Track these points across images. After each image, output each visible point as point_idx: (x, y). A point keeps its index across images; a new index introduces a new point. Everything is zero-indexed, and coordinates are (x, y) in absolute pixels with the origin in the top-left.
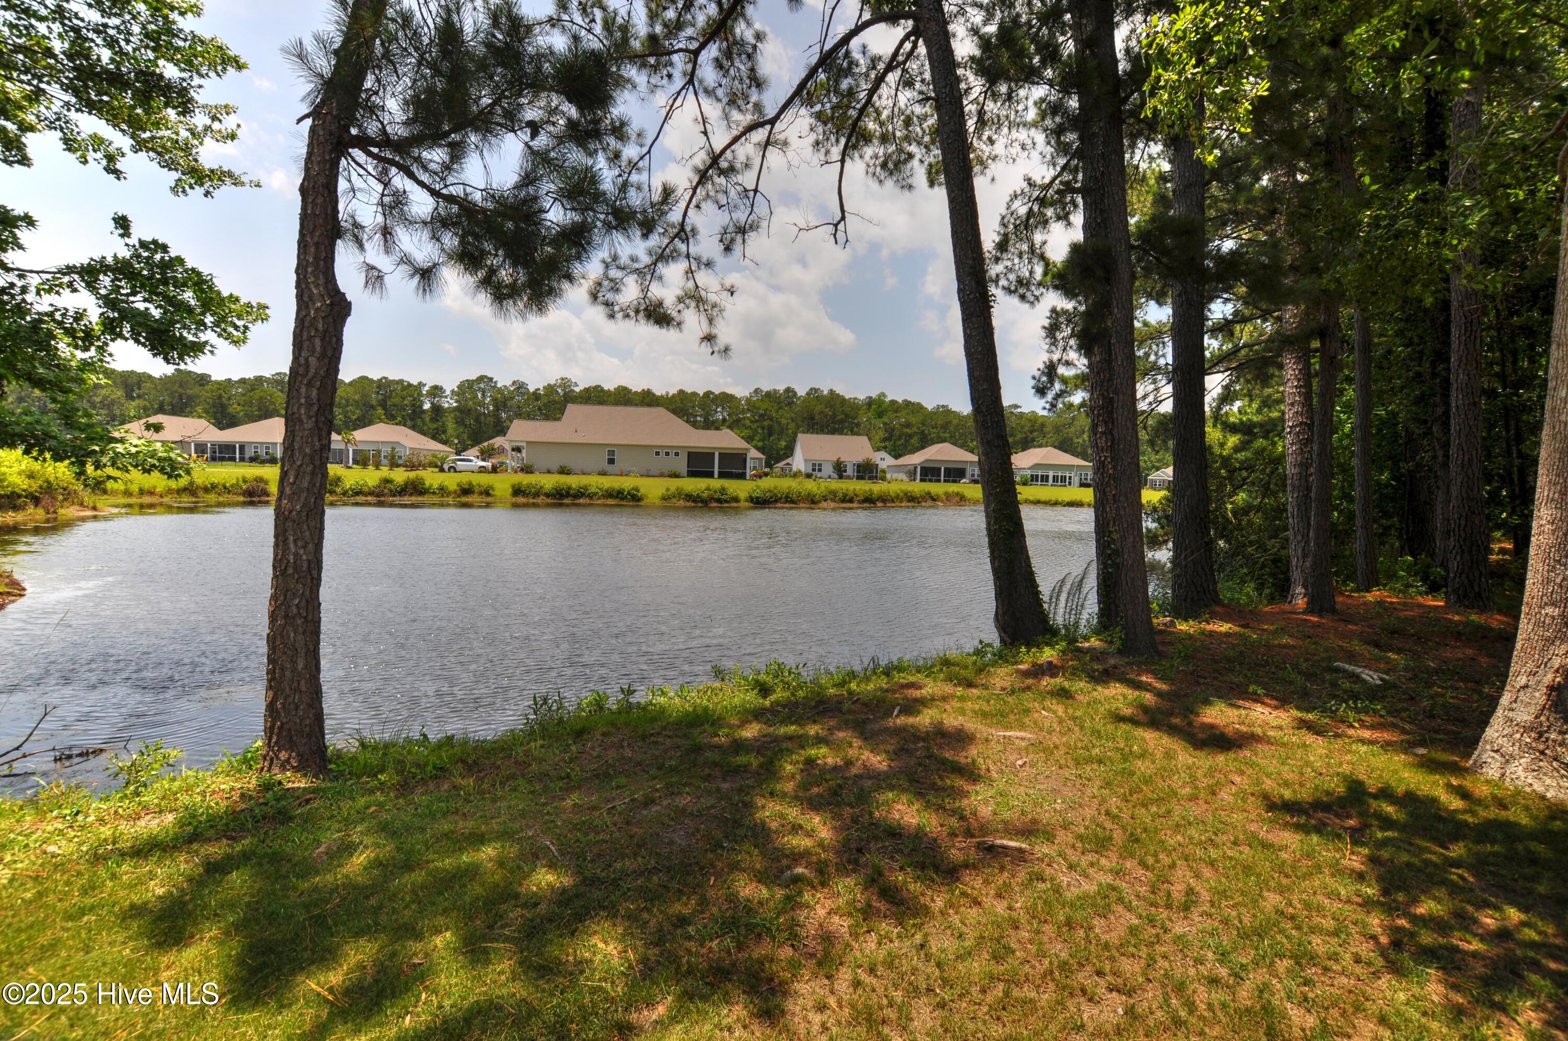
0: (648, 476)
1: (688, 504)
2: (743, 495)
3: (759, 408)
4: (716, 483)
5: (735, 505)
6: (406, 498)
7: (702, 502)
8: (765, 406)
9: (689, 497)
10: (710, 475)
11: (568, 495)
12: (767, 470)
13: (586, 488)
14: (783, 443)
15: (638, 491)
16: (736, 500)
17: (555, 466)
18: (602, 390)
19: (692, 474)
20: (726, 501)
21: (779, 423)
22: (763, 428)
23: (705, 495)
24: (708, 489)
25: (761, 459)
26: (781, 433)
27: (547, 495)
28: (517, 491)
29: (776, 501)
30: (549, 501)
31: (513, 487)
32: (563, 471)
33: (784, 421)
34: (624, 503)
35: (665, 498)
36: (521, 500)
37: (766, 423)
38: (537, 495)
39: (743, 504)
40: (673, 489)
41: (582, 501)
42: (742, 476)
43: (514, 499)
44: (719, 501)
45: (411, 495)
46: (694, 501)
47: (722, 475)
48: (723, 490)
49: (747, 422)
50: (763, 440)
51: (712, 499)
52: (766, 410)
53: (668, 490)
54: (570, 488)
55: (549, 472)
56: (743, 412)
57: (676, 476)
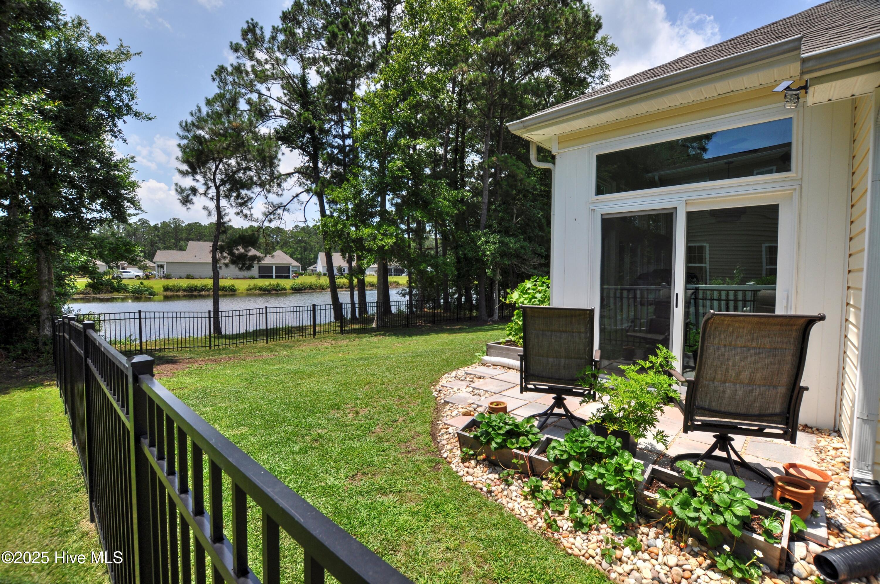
0: (237, 278)
1: (260, 292)
2: (288, 287)
3: (298, 237)
4: (274, 282)
5: (284, 292)
6: (103, 295)
7: (267, 291)
8: (302, 235)
9: (261, 289)
10: (271, 277)
11: (196, 290)
12: (302, 272)
13: (205, 286)
14: (313, 256)
15: (234, 286)
16: (285, 289)
17: (184, 275)
18: (200, 225)
19: (261, 277)
20: (280, 290)
21: (310, 245)
22: (301, 247)
23: (269, 287)
24: (270, 284)
25: (299, 266)
26: (311, 250)
27: (184, 290)
28: (166, 289)
29: (305, 289)
30: (185, 293)
31: (164, 287)
32: (189, 277)
33: (312, 244)
34: (227, 293)
35: (248, 290)
36: (169, 293)
37: (302, 245)
38: (178, 290)
39: (288, 291)
40: (252, 285)
41: (203, 293)
42: (288, 277)
43: (165, 293)
44: (276, 290)
45: (105, 293)
46: (264, 291)
47: (277, 277)
48: (278, 285)
49: (292, 244)
50: (301, 254)
51: (273, 289)
52: (302, 237)
53: (249, 286)
54: (196, 286)
55: (180, 278)
56: (289, 238)
57: (253, 278)
